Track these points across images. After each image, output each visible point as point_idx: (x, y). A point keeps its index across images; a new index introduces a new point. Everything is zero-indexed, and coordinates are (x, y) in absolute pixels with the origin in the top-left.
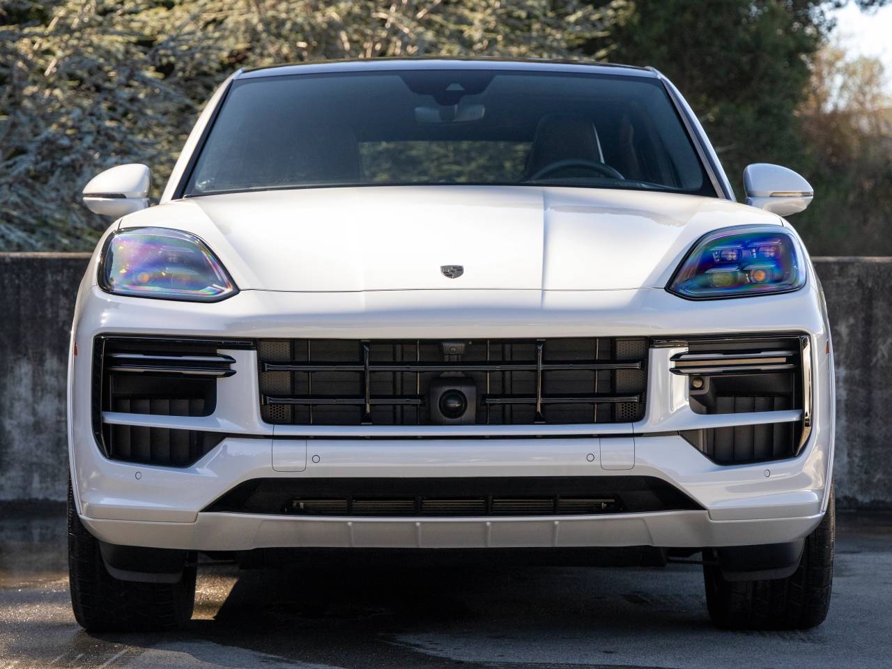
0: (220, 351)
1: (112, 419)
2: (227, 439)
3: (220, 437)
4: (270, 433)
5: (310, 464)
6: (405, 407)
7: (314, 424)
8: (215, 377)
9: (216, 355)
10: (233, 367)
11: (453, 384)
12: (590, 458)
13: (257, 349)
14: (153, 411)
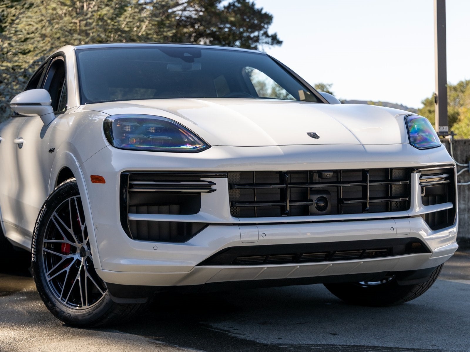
0: (202, 179)
1: (133, 217)
2: (209, 226)
3: (206, 225)
4: (238, 222)
5: (261, 238)
6: (292, 207)
7: (258, 217)
8: (200, 193)
9: (200, 181)
10: (213, 187)
11: (321, 194)
12: (392, 229)
13: (228, 178)
14: (149, 212)
